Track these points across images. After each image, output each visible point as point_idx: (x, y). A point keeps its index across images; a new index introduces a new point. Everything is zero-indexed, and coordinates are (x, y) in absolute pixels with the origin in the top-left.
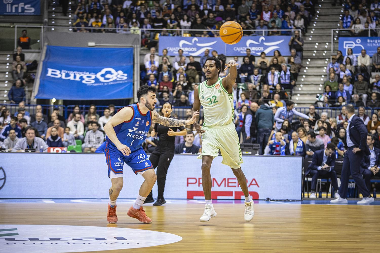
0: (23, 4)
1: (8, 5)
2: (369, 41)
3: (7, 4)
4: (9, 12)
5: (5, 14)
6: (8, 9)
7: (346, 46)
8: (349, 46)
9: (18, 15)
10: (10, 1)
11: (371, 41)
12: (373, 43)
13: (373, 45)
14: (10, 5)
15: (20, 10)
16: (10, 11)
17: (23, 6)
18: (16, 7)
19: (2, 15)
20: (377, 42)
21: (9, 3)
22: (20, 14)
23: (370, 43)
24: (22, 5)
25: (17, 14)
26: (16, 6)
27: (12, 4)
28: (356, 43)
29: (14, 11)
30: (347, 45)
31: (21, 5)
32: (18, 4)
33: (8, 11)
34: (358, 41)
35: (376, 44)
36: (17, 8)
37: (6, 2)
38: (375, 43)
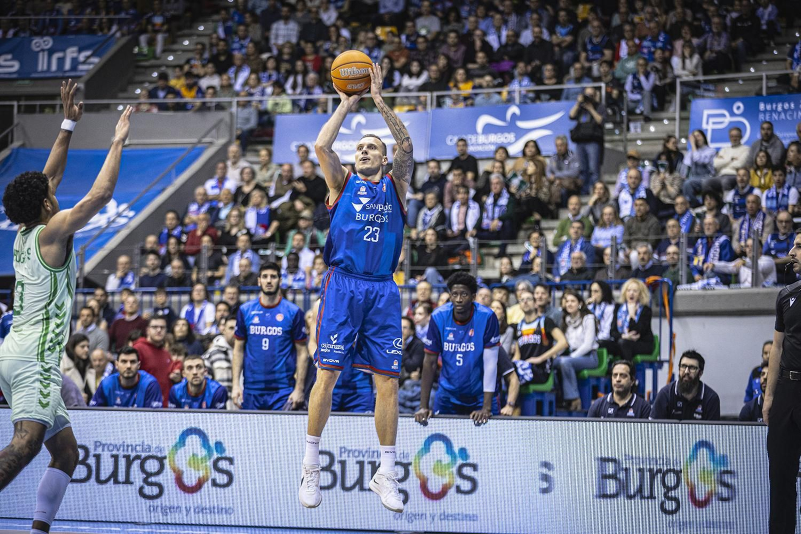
0: (75, 49)
1: (41, 54)
2: (762, 106)
3: (39, 52)
4: (42, 72)
6: (42, 65)
7: (707, 123)
8: (714, 123)
9: (62, 78)
10: (46, 45)
11: (769, 107)
12: (772, 111)
13: (771, 116)
14: (46, 53)
15: (68, 66)
16: (45, 68)
17: (75, 55)
18: (59, 59)
19: (28, 79)
20: (783, 108)
21: (43, 50)
22: (67, 74)
23: (765, 111)
24: (73, 52)
25: (60, 75)
26: (60, 55)
27: (51, 52)
28: (732, 114)
29: (54, 67)
30: (711, 120)
31: (71, 52)
32: (64, 50)
33: (40, 68)
34: (738, 108)
35: (779, 113)
36: (61, 61)
37: (37, 47)
38: (776, 111)
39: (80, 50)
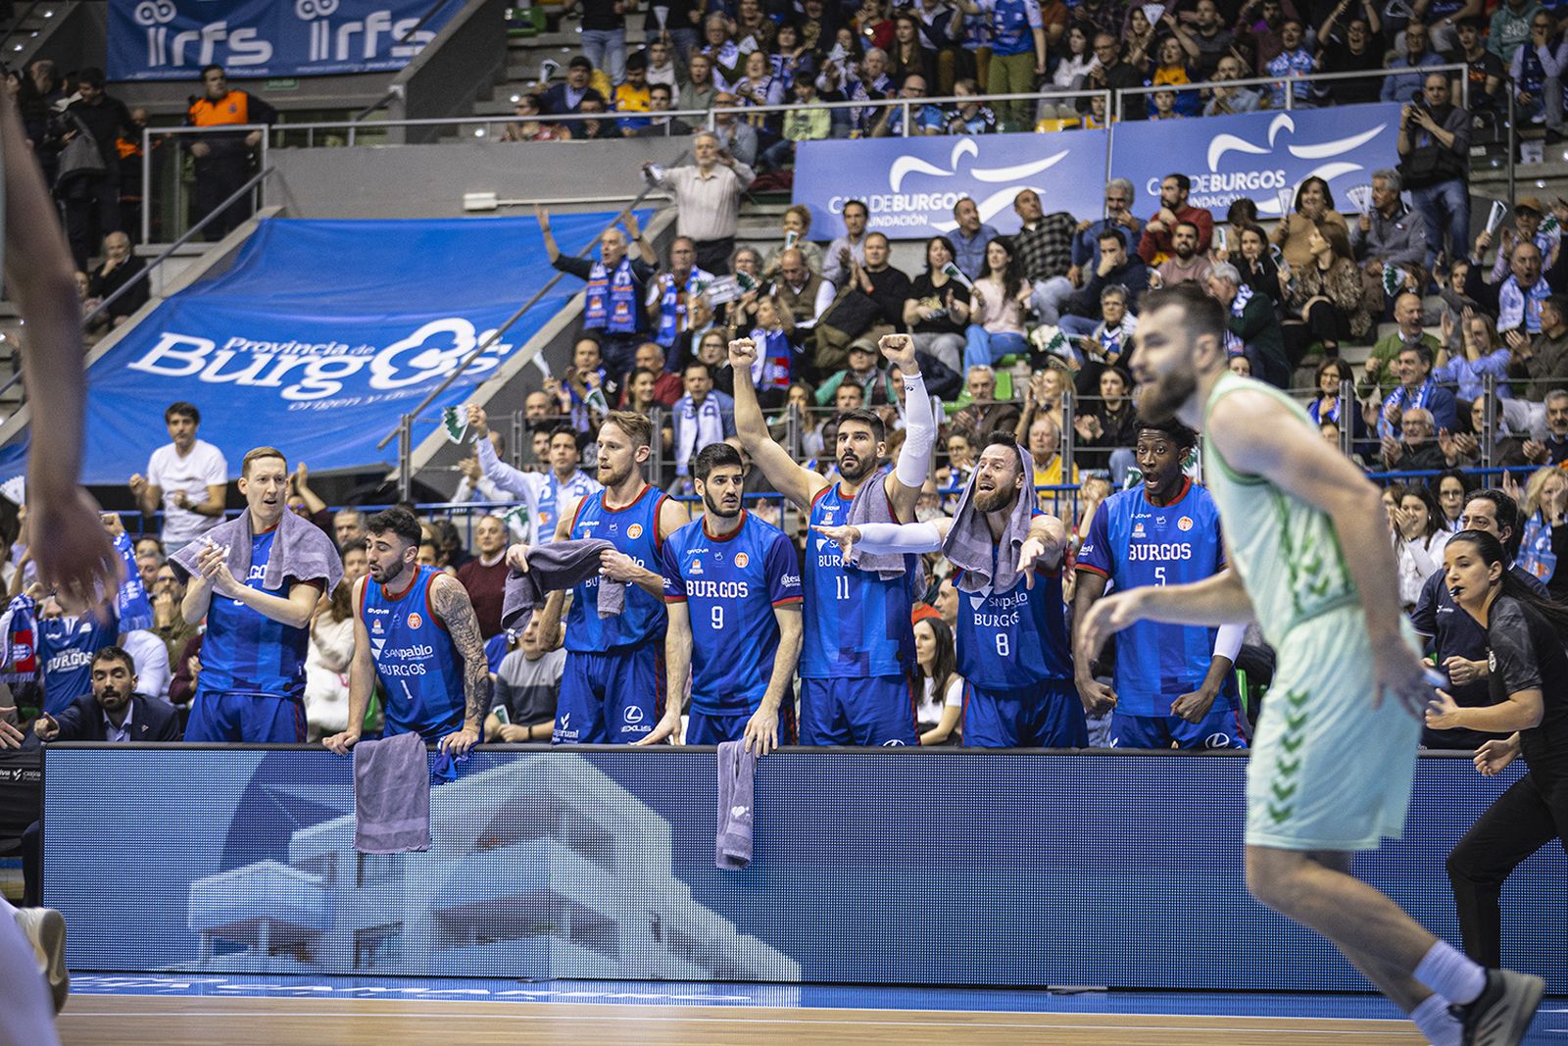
0: (385, 14)
1: (315, 25)
3: (311, 21)
4: (320, 62)
5: (301, 70)
6: (318, 48)
9: (361, 73)
10: (326, 8)
14: (325, 23)
15: (370, 51)
16: (324, 55)
17: (385, 27)
18: (352, 35)
19: (289, 78)
21: (319, 18)
22: (370, 66)
24: (381, 21)
25: (356, 68)
26: (355, 27)
27: (335, 22)
29: (342, 53)
31: (377, 22)
32: (362, 19)
33: (314, 57)
36: (357, 39)
37: (308, 12)
39: (395, 18)
